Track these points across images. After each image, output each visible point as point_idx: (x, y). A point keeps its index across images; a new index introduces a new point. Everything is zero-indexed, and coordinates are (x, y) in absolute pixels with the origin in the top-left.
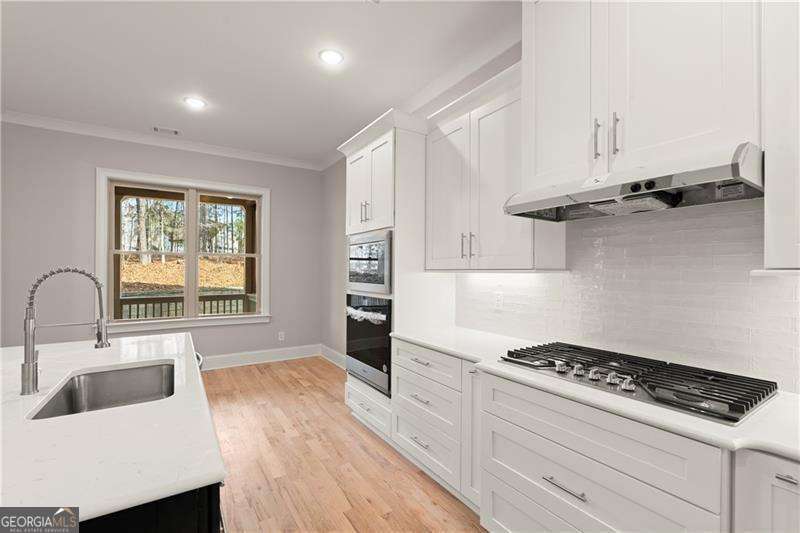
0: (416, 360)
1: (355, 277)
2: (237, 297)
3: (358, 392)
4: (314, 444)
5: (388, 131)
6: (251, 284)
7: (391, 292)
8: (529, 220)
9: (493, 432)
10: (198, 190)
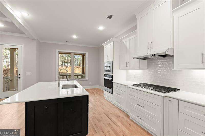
0: (117, 86)
1: (106, 71)
2: (80, 75)
3: (106, 94)
4: (98, 103)
5: (112, 42)
6: (83, 72)
7: (113, 73)
8: (138, 60)
9: (130, 98)
10: (74, 53)
